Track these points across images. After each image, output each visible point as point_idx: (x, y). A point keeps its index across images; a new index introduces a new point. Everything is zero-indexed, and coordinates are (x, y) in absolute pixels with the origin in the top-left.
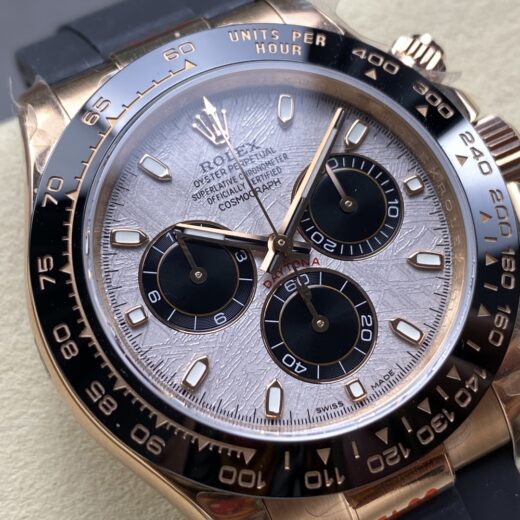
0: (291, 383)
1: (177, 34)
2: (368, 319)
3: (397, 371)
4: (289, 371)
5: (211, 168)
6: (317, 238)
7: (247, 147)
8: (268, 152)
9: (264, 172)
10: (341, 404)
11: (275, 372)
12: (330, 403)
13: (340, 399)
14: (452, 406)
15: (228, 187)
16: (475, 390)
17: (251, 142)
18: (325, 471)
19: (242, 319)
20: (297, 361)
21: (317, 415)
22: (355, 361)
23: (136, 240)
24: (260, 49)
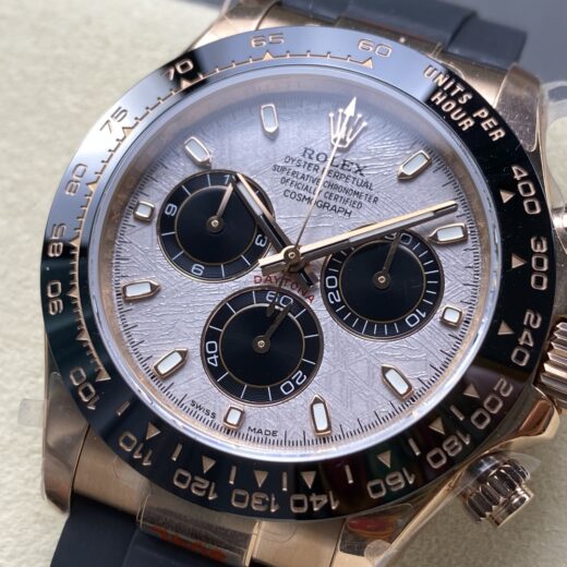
0: (196, 365)
1: (402, 40)
2: (302, 378)
3: (280, 437)
4: (205, 355)
5: (310, 158)
6: (332, 282)
7: (354, 166)
8: (366, 185)
9: (347, 196)
10: (214, 416)
11: (193, 345)
12: (207, 407)
13: (217, 412)
14: (283, 500)
15: (306, 183)
16: (315, 509)
17: (361, 165)
18: (141, 446)
19: (213, 286)
20: (217, 354)
21: (189, 405)
22: (257, 397)
24: (441, 98)
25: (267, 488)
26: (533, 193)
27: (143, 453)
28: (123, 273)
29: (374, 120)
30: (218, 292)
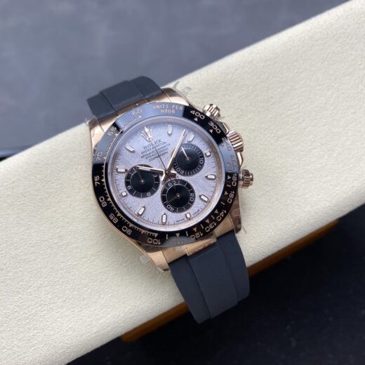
0: (169, 213)
1: (137, 104)
2: (193, 194)
3: (201, 210)
4: (169, 210)
5: (147, 148)
6: (178, 170)
8: (164, 143)
9: (163, 149)
10: (184, 220)
11: (164, 210)
12: (181, 219)
13: (183, 218)
14: (215, 221)
15: (152, 154)
16: (223, 216)
17: (159, 140)
19: (155, 194)
20: (171, 207)
21: (177, 223)
22: (188, 207)
23: (124, 171)
24: (163, 111)
25: (211, 222)
26: (199, 114)
28: (134, 211)
29: (152, 127)
30: (158, 194)
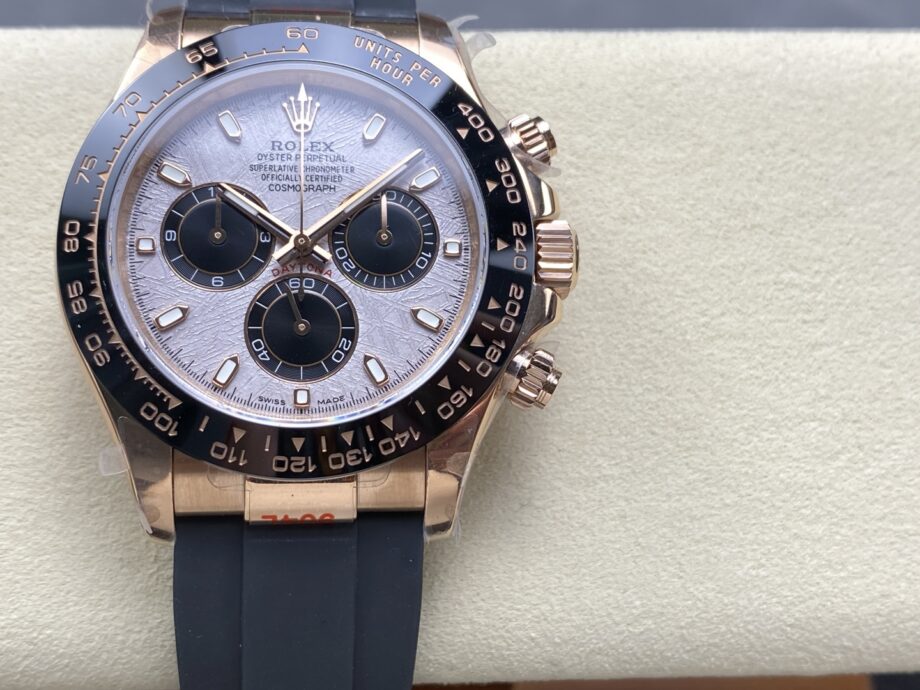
0: (250, 365)
1: (318, 18)
2: (348, 344)
3: (347, 399)
4: (255, 355)
5: (280, 149)
6: (342, 253)
7: (322, 145)
8: (339, 158)
9: (325, 174)
10: (283, 403)
11: (241, 349)
12: (274, 398)
13: (284, 399)
14: (372, 447)
15: (285, 173)
16: (402, 446)
17: (328, 142)
18: (233, 449)
19: (238, 291)
20: (265, 349)
21: (257, 401)
22: (316, 374)
23: (179, 180)
24: (376, 64)
25: (356, 444)
26: (482, 123)
27: (237, 454)
28: (149, 307)
29: (325, 98)
30: (245, 294)
